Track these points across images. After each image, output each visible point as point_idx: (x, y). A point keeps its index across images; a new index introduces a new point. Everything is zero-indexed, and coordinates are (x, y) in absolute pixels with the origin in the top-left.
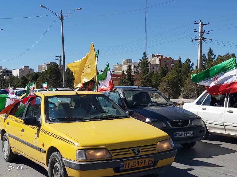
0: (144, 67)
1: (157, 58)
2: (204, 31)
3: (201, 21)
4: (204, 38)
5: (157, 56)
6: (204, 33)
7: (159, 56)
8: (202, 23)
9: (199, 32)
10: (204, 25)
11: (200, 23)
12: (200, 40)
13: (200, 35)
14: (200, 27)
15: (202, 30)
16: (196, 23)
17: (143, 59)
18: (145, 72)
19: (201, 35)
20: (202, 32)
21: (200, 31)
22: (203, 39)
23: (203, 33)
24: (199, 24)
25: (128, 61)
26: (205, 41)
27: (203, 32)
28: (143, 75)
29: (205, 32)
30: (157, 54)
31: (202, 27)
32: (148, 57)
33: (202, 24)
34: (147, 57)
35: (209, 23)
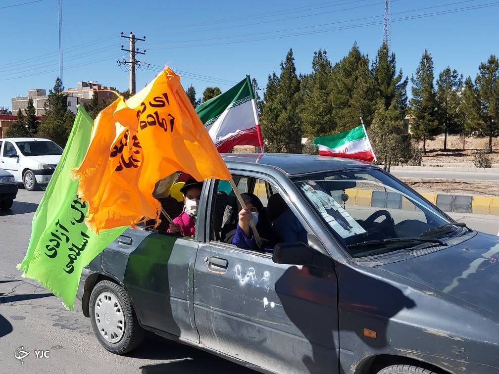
0: (57, 104)
1: (91, 88)
2: (138, 49)
3: (131, 33)
4: (138, 61)
5: (91, 85)
6: (138, 53)
7: (95, 85)
8: (133, 36)
9: (129, 51)
10: (138, 39)
11: (131, 36)
12: (131, 64)
13: (131, 56)
14: (131, 43)
15: (133, 47)
16: (123, 35)
17: (55, 90)
18: (60, 112)
19: (133, 57)
20: (133, 51)
21: (131, 49)
22: (135, 62)
23: (136, 53)
24: (129, 38)
25: (38, 91)
26: (140, 65)
27: (136, 51)
28: (57, 117)
29: (138, 51)
30: (91, 82)
31: (133, 43)
32: (64, 88)
33: (133, 38)
34: (62, 87)
35: (145, 37)
